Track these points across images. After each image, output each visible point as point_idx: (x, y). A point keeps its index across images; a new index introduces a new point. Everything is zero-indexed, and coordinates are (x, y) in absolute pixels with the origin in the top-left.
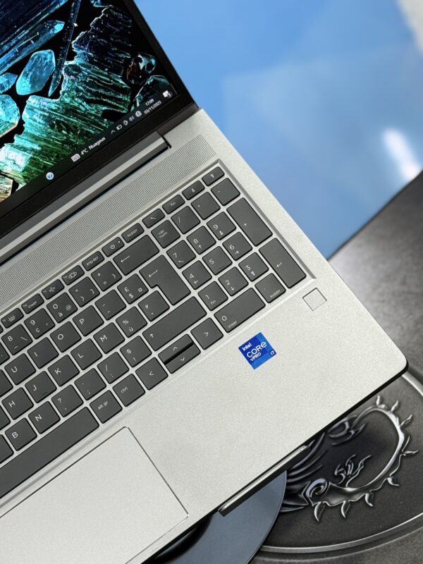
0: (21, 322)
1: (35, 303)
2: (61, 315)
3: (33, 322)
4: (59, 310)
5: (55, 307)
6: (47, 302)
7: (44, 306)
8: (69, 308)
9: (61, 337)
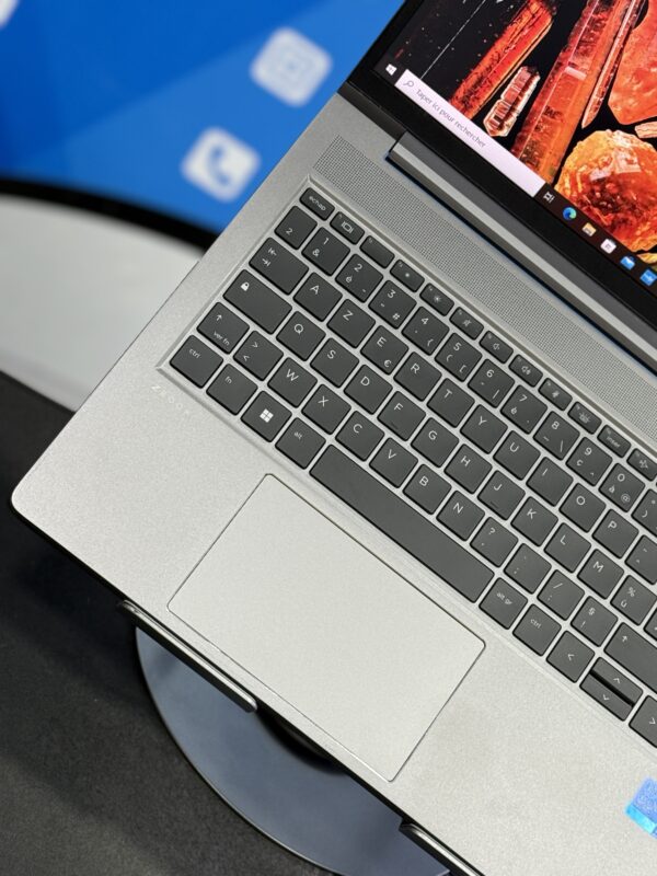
0: (583, 433)
1: (616, 445)
2: (612, 490)
3: (589, 452)
4: (617, 484)
5: (621, 478)
6: (623, 462)
7: (616, 460)
8: (626, 498)
9: (580, 501)
